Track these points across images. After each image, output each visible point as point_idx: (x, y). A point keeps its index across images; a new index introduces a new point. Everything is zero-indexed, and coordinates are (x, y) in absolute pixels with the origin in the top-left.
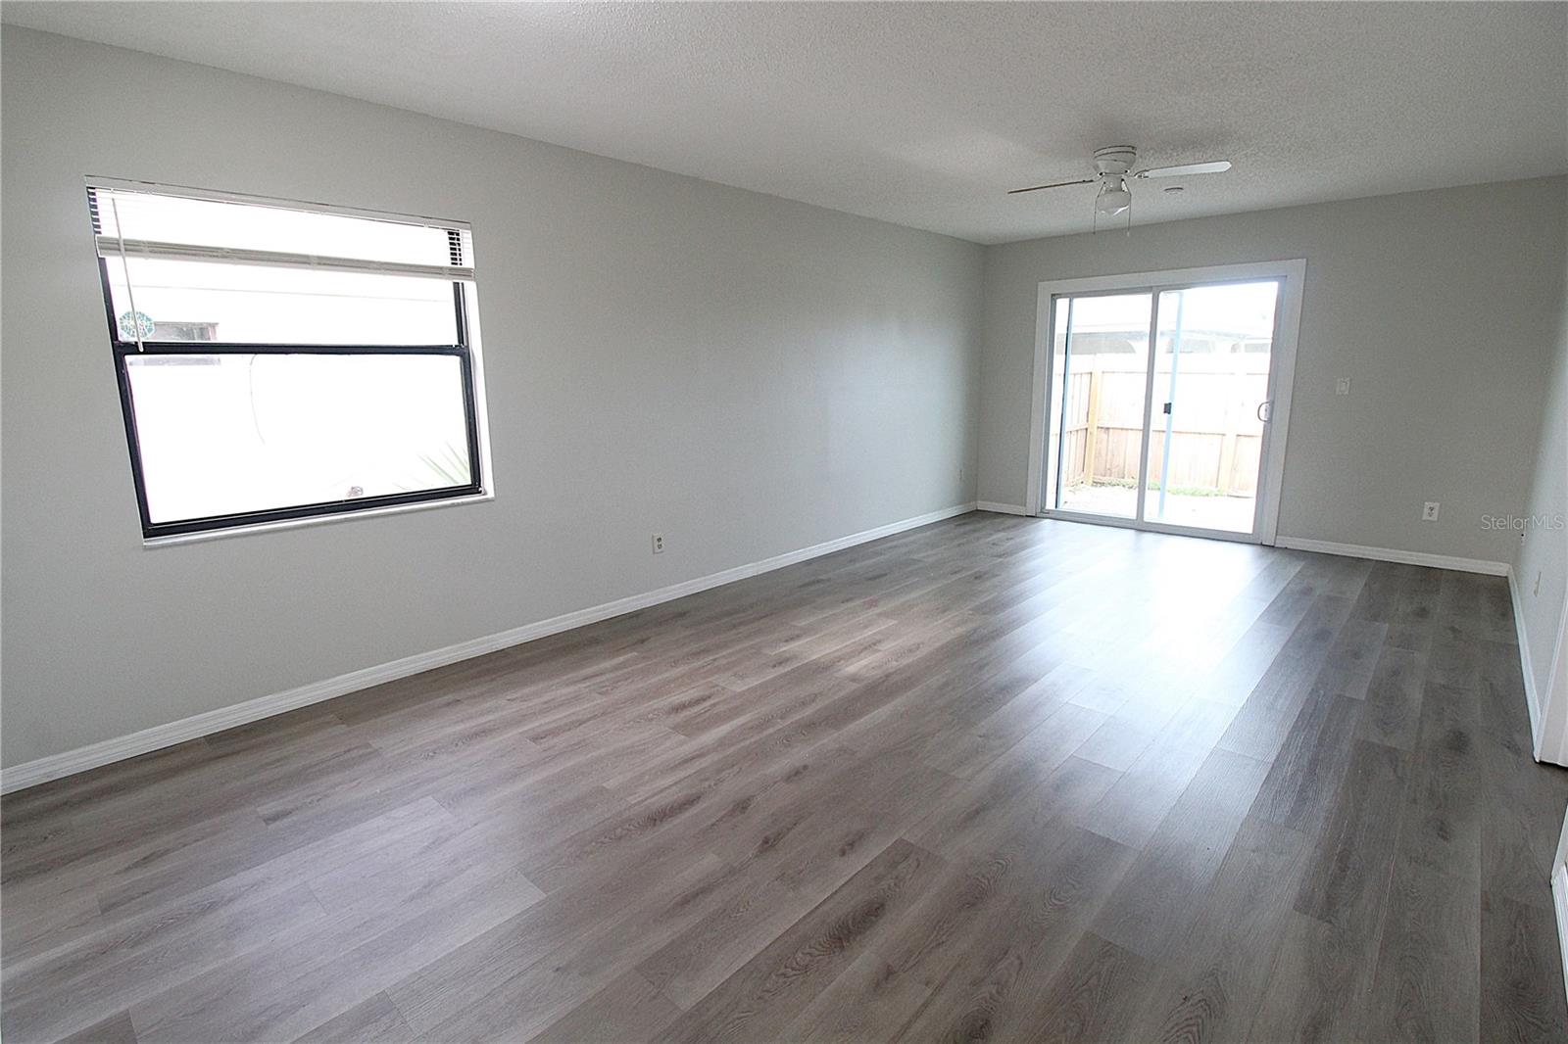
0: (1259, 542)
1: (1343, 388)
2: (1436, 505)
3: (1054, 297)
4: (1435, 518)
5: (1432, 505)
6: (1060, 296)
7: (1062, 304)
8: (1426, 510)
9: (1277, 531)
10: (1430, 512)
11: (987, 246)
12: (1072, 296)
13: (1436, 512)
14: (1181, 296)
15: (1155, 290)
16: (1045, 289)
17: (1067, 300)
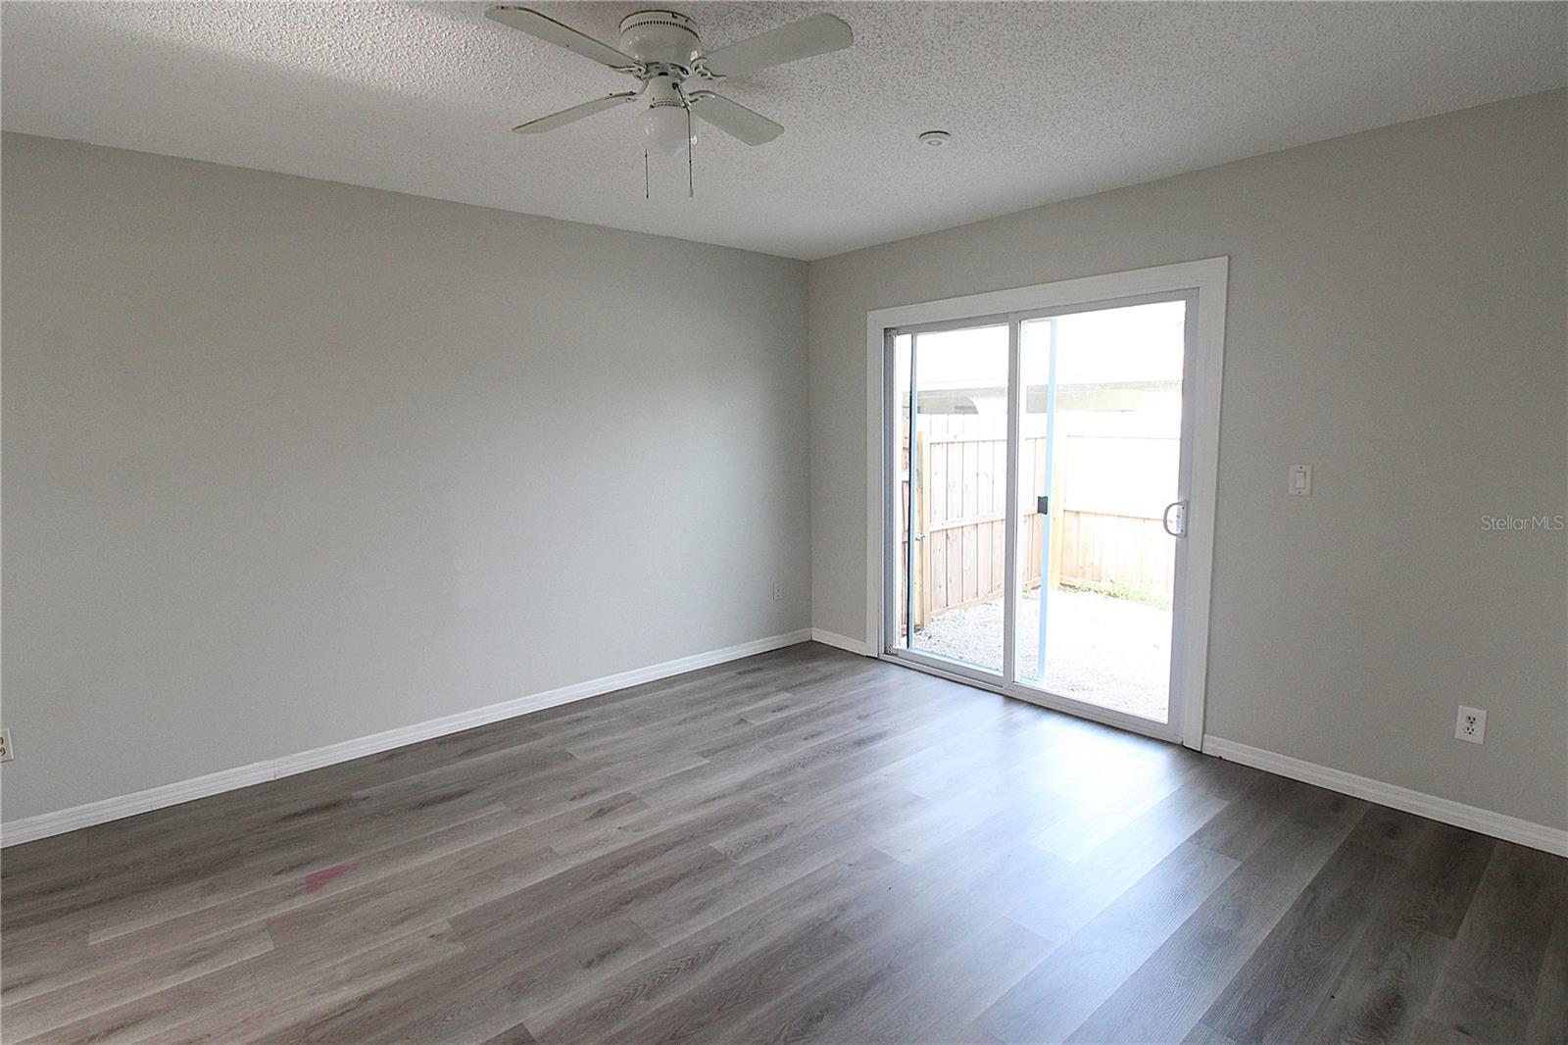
0: (1179, 742)
1: (1300, 483)
2: (1480, 714)
3: (889, 333)
4: (1478, 737)
5: (1473, 712)
6: (899, 331)
7: (902, 342)
8: (1461, 723)
9: (1204, 727)
10: (1470, 723)
11: (808, 263)
12: (915, 329)
13: (1479, 727)
14: (1053, 324)
15: (1013, 318)
16: (877, 320)
17: (910, 336)
